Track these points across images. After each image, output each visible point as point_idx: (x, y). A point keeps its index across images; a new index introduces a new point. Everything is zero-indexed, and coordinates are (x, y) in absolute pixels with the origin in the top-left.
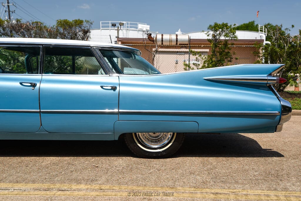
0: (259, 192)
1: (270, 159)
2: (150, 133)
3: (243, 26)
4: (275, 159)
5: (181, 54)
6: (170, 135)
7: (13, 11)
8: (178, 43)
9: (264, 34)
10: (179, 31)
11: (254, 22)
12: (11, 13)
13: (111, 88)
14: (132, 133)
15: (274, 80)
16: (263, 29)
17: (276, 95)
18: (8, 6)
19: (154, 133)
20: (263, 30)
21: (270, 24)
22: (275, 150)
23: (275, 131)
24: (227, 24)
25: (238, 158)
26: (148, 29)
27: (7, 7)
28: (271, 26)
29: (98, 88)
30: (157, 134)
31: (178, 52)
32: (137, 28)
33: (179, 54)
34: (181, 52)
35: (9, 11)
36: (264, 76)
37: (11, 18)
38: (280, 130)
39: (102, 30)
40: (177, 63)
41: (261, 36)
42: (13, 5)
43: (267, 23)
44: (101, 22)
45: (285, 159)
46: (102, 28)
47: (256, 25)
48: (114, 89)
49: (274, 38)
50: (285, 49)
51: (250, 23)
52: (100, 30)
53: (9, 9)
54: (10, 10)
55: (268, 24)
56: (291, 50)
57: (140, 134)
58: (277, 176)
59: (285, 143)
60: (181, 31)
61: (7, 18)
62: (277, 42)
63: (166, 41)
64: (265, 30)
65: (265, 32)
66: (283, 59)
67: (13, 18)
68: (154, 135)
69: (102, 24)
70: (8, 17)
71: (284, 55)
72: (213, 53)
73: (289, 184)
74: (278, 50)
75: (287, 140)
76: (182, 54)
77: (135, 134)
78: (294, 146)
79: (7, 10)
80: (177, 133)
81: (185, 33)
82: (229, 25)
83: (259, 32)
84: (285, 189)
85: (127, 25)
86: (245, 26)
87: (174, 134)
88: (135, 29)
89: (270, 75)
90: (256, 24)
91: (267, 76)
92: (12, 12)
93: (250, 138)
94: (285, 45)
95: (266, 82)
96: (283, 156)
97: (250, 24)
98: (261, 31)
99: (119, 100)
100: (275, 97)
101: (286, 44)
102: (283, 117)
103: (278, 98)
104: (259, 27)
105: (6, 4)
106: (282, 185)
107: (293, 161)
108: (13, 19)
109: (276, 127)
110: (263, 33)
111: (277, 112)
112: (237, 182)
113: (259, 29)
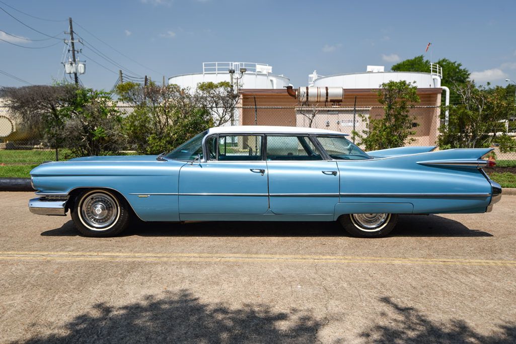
0: (480, 261)
1: (480, 238)
2: (367, 215)
3: (407, 63)
4: (485, 238)
5: (332, 114)
6: (386, 215)
7: (79, 50)
8: (329, 100)
9: (439, 76)
10: (315, 73)
11: (422, 57)
12: (76, 52)
13: (331, 173)
14: (349, 215)
15: (485, 163)
16: (436, 69)
17: (486, 178)
18: (73, 44)
19: (371, 214)
20: (438, 70)
21: (447, 60)
22: (483, 230)
23: (486, 212)
24: (405, 81)
25: (449, 238)
26: (270, 71)
27: (71, 45)
28: (447, 63)
29: (320, 173)
30: (374, 215)
31: (329, 111)
32: (255, 72)
33: (330, 114)
34: (333, 111)
35: (74, 51)
36: (475, 160)
37: (76, 60)
38: (490, 210)
39: (205, 75)
40: (329, 126)
41: (434, 79)
42: (79, 41)
43: (441, 59)
44: (203, 63)
45: (495, 238)
46: (205, 71)
47: (425, 62)
48: (334, 173)
49: (465, 97)
50: (479, 112)
51: (416, 58)
52: (202, 75)
53: (73, 48)
54: (76, 49)
55: (444, 60)
56: (486, 113)
57: (356, 215)
58: (492, 251)
59: (491, 225)
60: (317, 74)
61: (70, 60)
62: (468, 103)
63: (313, 96)
64: (440, 70)
65: (440, 73)
66: (476, 124)
67: (78, 59)
68: (370, 216)
69: (205, 66)
70: (72, 59)
71: (477, 119)
72: (387, 117)
73: (503, 256)
74: (470, 113)
75: (492, 222)
76: (335, 114)
77: (352, 215)
78: (501, 227)
79: (71, 49)
80: (392, 214)
81: (323, 77)
82: (407, 83)
83: (432, 73)
84: (501, 259)
85: (241, 66)
86: (409, 63)
87: (388, 215)
88: (252, 72)
89: (480, 158)
90: (425, 60)
91: (477, 160)
92: (78, 52)
93: (453, 220)
94: (480, 107)
95: (476, 165)
96: (492, 236)
97: (417, 60)
98: (433, 71)
99: (340, 184)
100: (486, 179)
101: (480, 105)
102: (494, 198)
103: (488, 179)
104: (432, 66)
105: (70, 41)
106: (497, 256)
107: (503, 240)
108: (79, 61)
109: (487, 207)
110: (436, 75)
111: (488, 193)
112: (457, 255)
113: (432, 69)
